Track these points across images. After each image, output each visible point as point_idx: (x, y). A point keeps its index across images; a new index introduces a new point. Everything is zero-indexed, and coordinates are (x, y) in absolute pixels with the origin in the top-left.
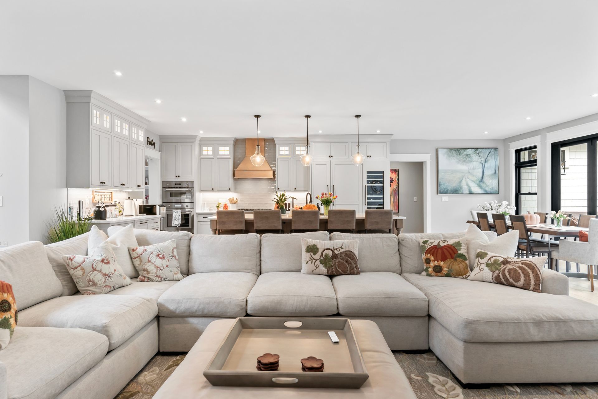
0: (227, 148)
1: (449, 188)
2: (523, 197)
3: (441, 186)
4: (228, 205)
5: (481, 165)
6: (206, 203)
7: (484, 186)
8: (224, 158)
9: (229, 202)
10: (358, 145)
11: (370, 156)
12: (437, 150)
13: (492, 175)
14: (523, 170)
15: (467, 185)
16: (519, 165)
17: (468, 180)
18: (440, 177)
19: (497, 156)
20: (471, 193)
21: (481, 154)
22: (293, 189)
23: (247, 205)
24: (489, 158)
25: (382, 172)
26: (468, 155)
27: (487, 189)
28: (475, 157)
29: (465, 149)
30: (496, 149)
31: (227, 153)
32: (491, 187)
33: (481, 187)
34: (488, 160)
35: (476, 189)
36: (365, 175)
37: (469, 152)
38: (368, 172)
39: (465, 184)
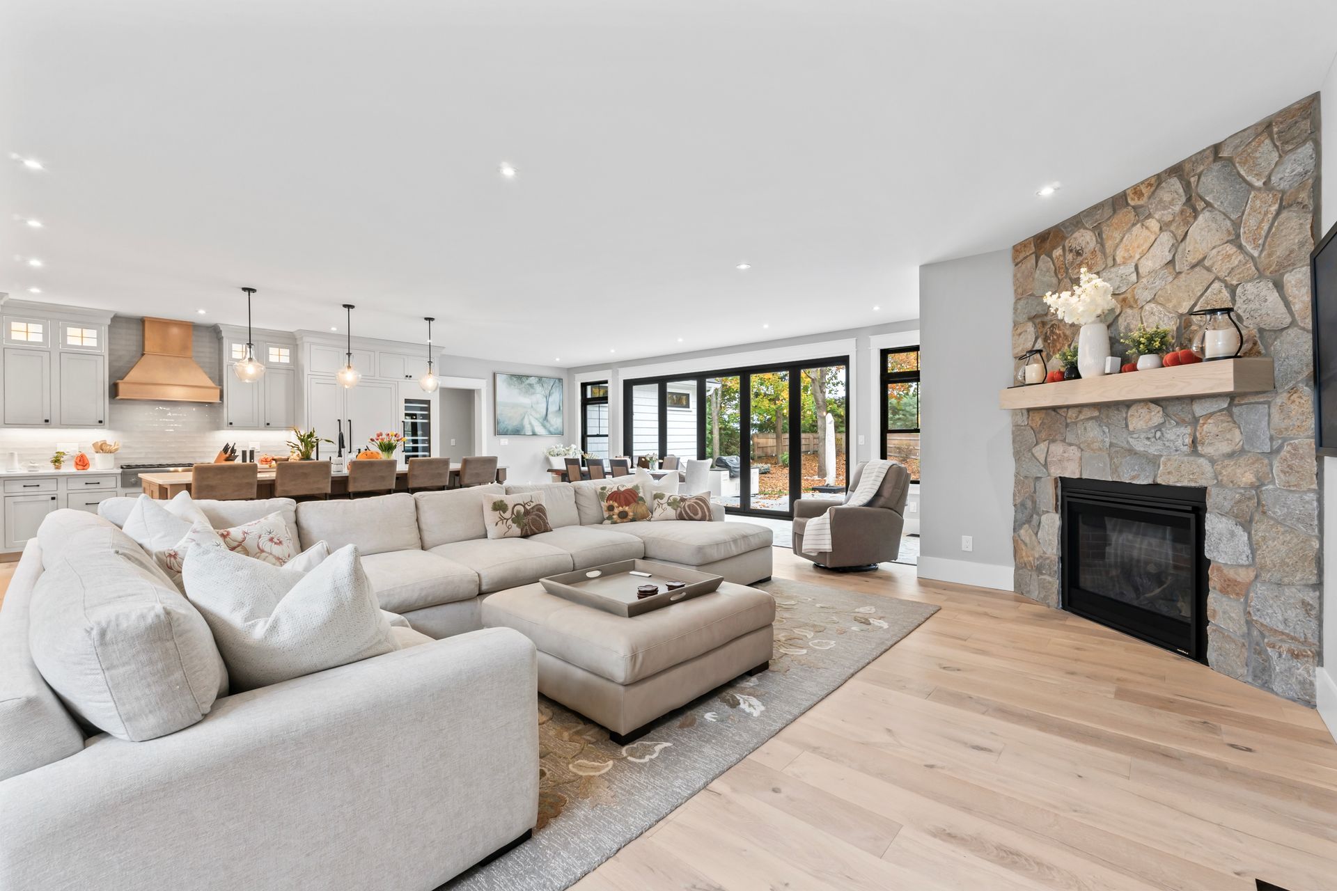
0: (93, 333)
1: (510, 428)
2: (589, 439)
3: (500, 425)
4: (88, 457)
5: (545, 399)
6: (16, 453)
7: (548, 425)
8: (81, 353)
9: (93, 450)
10: (430, 362)
11: (411, 377)
12: (494, 375)
13: (557, 412)
14: (589, 408)
15: (530, 423)
16: (585, 402)
17: (531, 417)
18: (498, 412)
19: (561, 390)
20: (534, 434)
21: (545, 385)
22: (262, 424)
23: (142, 456)
24: (554, 390)
25: (428, 402)
26: (531, 385)
27: (552, 429)
28: (538, 388)
29: (528, 377)
30: (560, 380)
31: (94, 343)
32: (555, 427)
33: (544, 426)
34: (553, 393)
35: (539, 429)
36: (403, 405)
37: (533, 380)
38: (407, 401)
39: (528, 423)
